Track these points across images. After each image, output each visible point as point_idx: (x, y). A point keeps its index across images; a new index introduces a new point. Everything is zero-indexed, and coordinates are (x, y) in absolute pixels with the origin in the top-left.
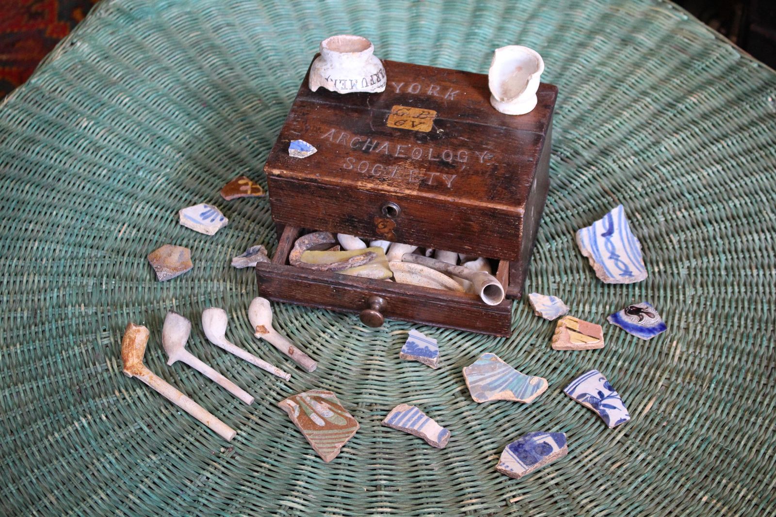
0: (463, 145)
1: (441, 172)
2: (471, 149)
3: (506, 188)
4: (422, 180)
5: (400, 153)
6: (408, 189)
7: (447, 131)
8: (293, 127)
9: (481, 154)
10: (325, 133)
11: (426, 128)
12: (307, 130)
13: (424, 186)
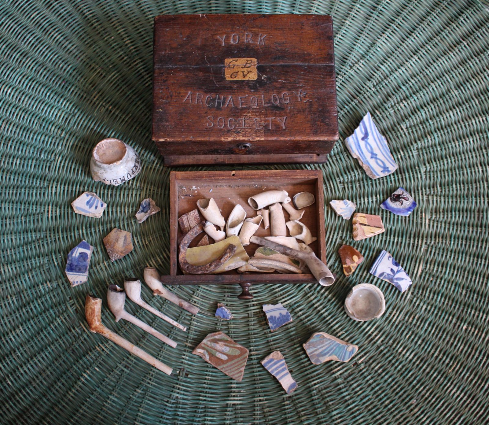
0: (283, 87)
1: (275, 116)
2: (290, 90)
3: (322, 122)
4: (265, 127)
5: (242, 104)
6: (258, 137)
7: (269, 76)
8: (160, 96)
9: (298, 93)
10: (185, 96)
11: (253, 76)
12: (171, 96)
13: (267, 131)
